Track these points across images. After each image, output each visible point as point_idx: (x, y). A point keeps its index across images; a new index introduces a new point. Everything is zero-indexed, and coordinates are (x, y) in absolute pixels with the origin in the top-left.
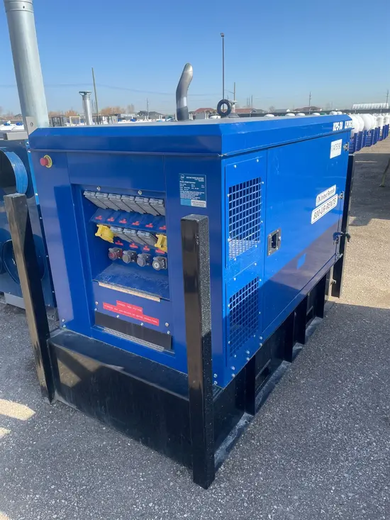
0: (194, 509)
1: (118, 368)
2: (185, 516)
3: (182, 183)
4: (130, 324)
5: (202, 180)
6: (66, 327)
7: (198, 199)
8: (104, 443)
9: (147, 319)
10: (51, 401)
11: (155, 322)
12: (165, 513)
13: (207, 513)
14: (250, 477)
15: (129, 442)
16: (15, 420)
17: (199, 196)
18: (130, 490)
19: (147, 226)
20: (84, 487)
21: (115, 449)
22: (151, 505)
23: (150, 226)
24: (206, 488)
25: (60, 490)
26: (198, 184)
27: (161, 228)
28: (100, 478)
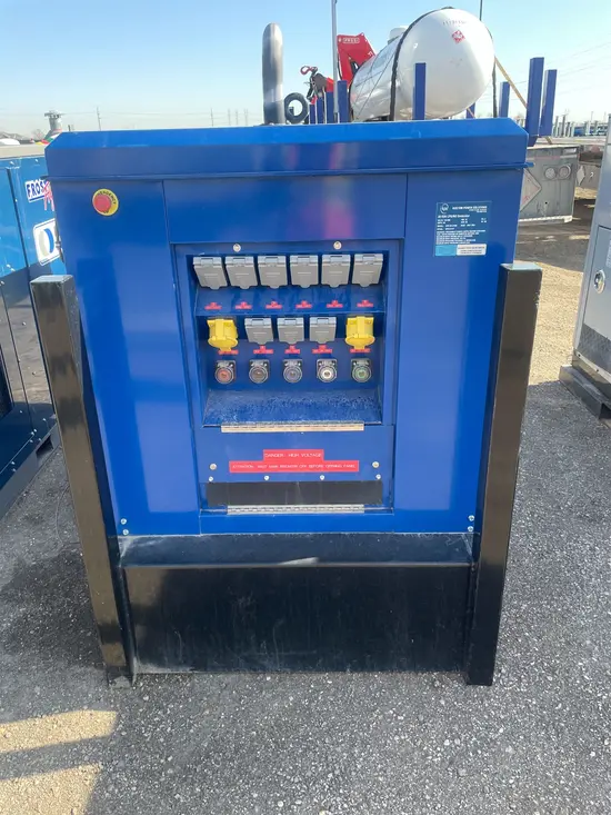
0: (502, 717)
1: (309, 561)
2: (501, 731)
3: (441, 220)
4: (293, 484)
5: (483, 209)
6: (131, 533)
7: (472, 243)
8: (291, 699)
9: (334, 466)
10: (131, 680)
11: (352, 466)
12: (475, 742)
13: (521, 712)
14: (521, 645)
15: (328, 679)
16: (91, 742)
17: (474, 237)
18: (401, 740)
19: (329, 306)
20: (330, 775)
21: (316, 698)
22: (447, 743)
23: (336, 304)
24: (489, 683)
25: (299, 802)
26: (474, 217)
27: (360, 305)
28: (339, 749)
